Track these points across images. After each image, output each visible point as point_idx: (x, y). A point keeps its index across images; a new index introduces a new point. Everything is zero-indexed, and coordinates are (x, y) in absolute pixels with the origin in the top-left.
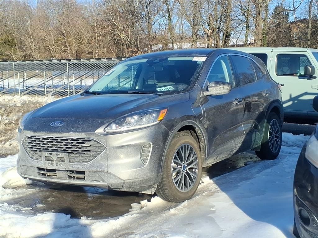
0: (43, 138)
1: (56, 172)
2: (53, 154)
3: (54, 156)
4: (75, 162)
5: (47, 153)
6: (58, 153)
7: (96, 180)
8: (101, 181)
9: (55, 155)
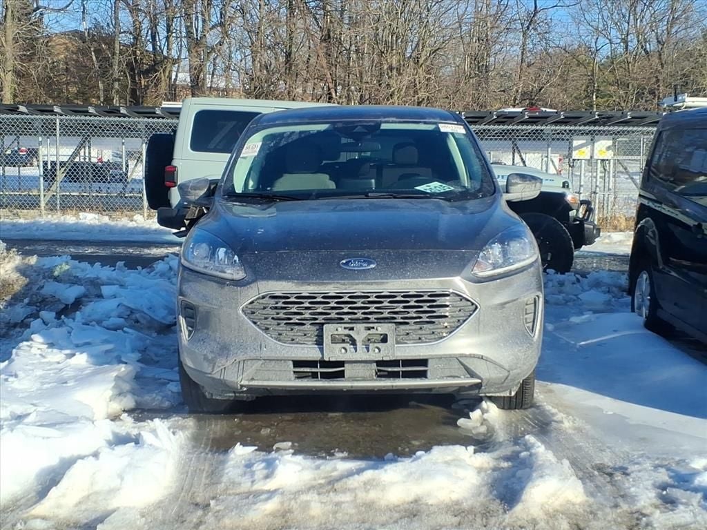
0: (323, 295)
1: (344, 366)
2: (355, 329)
3: (360, 332)
4: (408, 342)
5: (341, 327)
6: (371, 325)
7: (452, 375)
8: (462, 377)
9: (363, 329)
